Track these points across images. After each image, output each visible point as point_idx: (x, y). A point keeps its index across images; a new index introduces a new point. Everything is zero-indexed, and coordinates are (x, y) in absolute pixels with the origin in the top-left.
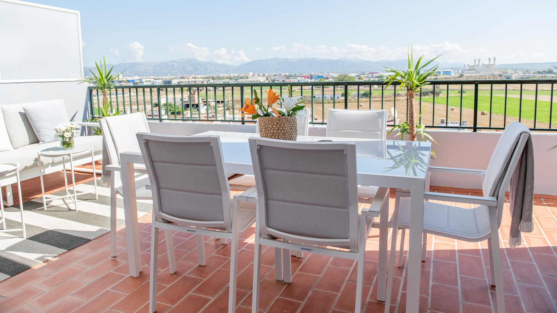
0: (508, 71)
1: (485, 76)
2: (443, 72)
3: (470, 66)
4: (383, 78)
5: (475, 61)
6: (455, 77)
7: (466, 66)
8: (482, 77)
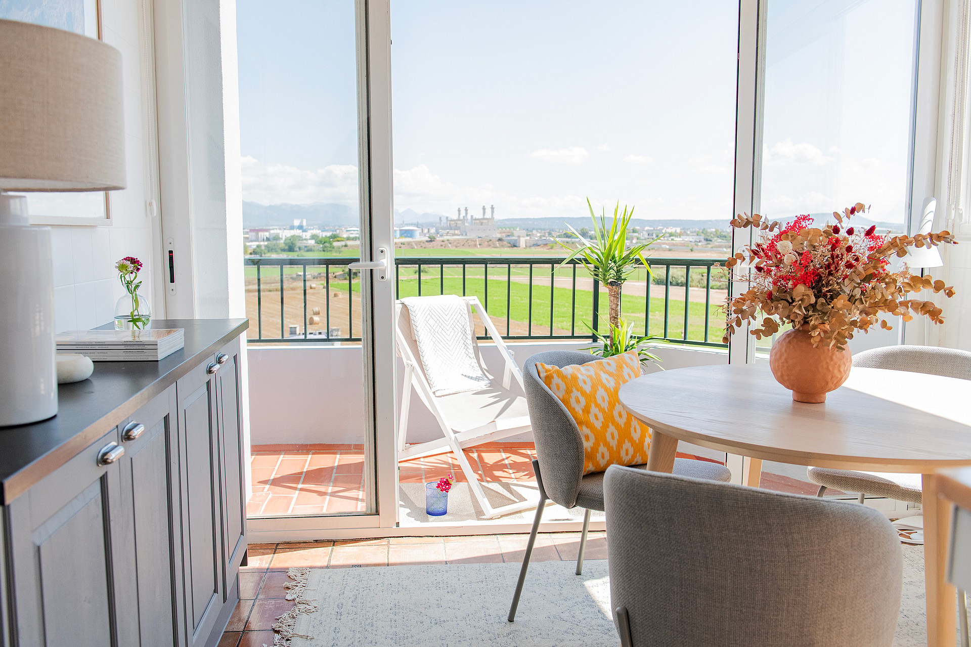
0: (514, 232)
1: (474, 240)
2: (400, 230)
3: (451, 220)
4: (278, 242)
5: (459, 211)
6: (421, 242)
7: (444, 220)
8: (468, 242)
